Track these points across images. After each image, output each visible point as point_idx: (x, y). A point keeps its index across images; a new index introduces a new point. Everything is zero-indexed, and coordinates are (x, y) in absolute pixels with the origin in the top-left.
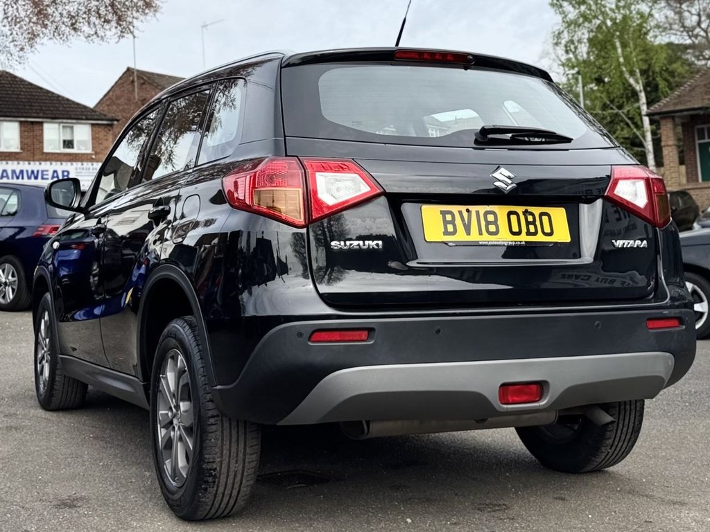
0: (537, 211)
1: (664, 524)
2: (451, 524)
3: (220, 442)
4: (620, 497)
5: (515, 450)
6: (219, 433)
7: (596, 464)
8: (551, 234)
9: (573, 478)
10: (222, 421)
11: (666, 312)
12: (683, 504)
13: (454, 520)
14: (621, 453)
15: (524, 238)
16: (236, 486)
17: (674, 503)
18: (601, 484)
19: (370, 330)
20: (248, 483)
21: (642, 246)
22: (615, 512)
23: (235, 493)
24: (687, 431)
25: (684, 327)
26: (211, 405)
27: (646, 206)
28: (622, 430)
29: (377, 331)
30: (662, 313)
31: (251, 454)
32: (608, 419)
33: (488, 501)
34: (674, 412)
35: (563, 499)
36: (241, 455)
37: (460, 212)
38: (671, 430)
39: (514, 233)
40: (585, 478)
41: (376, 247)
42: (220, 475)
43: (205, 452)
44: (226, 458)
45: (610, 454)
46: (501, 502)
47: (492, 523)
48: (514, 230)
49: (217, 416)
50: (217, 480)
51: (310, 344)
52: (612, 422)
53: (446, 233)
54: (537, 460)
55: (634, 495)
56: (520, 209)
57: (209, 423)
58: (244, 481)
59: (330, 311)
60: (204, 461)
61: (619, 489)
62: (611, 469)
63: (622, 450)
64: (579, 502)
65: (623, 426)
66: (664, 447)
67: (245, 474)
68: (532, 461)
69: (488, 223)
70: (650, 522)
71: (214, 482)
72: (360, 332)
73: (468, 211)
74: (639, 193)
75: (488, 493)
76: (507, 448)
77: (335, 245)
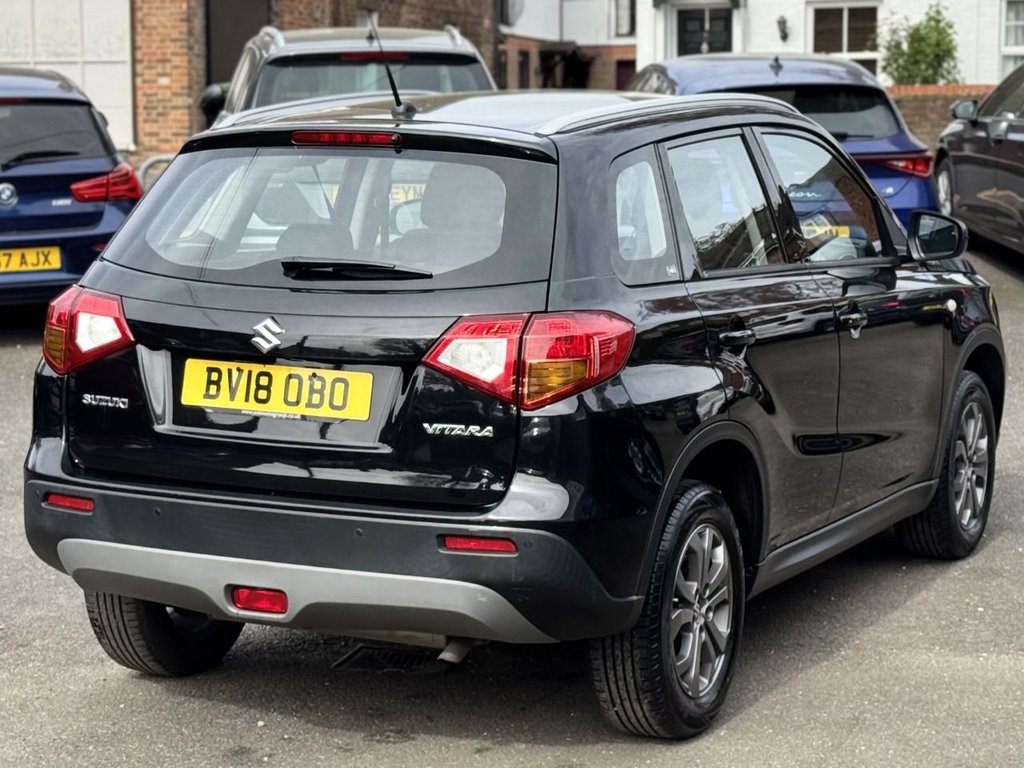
0: (330, 375)
8: (342, 408)
15: (301, 410)
29: (95, 503)
37: (230, 371)
39: (289, 403)
41: (122, 407)
48: (289, 400)
51: (44, 505)
56: (305, 373)
59: (60, 474)
69: (259, 387)
73: (239, 370)
77: (88, 399)
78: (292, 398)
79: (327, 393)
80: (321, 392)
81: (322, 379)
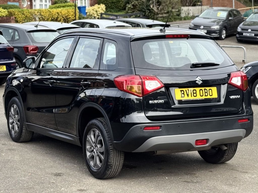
0: (208, 88)
1: (240, 178)
2: (179, 179)
3: (113, 157)
4: (229, 171)
5: (196, 156)
6: (113, 154)
7: (222, 161)
8: (212, 96)
9: (215, 165)
10: (114, 151)
11: (244, 117)
12: (246, 172)
13: (180, 177)
14: (230, 157)
15: (204, 97)
16: (117, 169)
17: (244, 172)
18: (224, 167)
19: (160, 126)
20: (120, 168)
21: (238, 97)
22: (227, 175)
23: (116, 171)
24: (255, 149)
25: (249, 121)
26: (110, 146)
27: (241, 85)
28: (231, 150)
29: (162, 127)
30: (243, 118)
31: (122, 160)
32: (226, 148)
33: (189, 172)
34: (253, 142)
35: (211, 171)
36: (119, 160)
37: (186, 90)
38: (250, 148)
39: (201, 96)
40: (219, 165)
41: (162, 102)
42: (113, 166)
43: (109, 159)
44: (115, 161)
45: (227, 158)
46: (193, 173)
47: (191, 178)
48: (201, 95)
49: (112, 149)
50: (112, 167)
51: (144, 131)
52: (227, 149)
53: (182, 97)
54: (204, 160)
55: (233, 170)
56: (203, 88)
57: (110, 151)
58: (119, 168)
59: (149, 121)
60: (108, 162)
61: (228, 168)
62: (227, 162)
63: (231, 156)
64: (216, 172)
65: (231, 149)
66: (246, 155)
67: (120, 165)
68: (202, 160)
69: (194, 93)
70: (236, 177)
71: (111, 168)
72: (158, 127)
73: (188, 90)
74: (239, 81)
75: (189, 170)
76: (193, 156)
77: (151, 102)
78: (202, 95)
79: (208, 92)
80: (207, 92)
81: (206, 90)
